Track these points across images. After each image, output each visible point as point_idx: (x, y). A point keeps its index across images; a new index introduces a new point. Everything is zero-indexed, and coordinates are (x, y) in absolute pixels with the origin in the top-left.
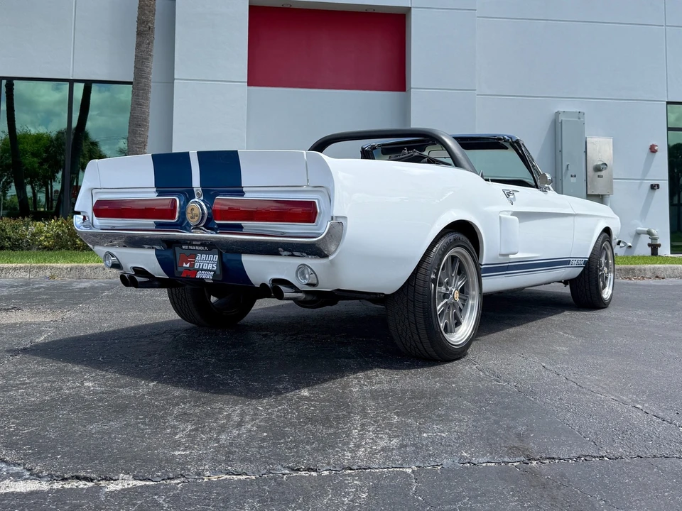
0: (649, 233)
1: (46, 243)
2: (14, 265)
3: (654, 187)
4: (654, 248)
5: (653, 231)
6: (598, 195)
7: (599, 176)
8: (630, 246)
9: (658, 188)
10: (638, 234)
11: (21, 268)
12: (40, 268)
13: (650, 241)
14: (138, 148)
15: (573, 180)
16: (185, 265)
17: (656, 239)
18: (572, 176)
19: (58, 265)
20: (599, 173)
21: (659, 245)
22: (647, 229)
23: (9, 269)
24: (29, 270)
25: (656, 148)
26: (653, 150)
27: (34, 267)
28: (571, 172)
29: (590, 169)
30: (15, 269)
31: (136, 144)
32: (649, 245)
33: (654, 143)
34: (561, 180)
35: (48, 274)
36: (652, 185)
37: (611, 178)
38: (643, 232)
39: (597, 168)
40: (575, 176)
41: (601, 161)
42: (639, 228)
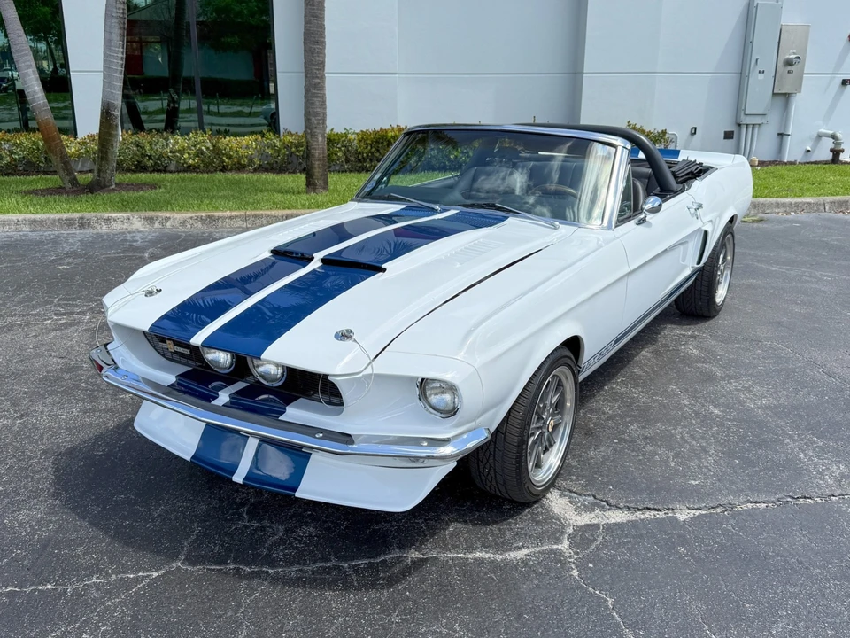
0: (833, 137)
1: (191, 162)
3: (846, 82)
4: (836, 153)
5: (838, 135)
6: (785, 94)
7: (789, 72)
8: (809, 151)
10: (820, 136)
11: (236, 217)
12: (255, 216)
13: (832, 146)
14: (318, 69)
15: (761, 76)
17: (840, 144)
18: (760, 72)
19: (273, 212)
20: (789, 68)
21: (842, 151)
22: (831, 132)
23: (224, 218)
27: (249, 216)
28: (759, 67)
29: (781, 63)
30: (231, 218)
31: (314, 65)
32: (832, 150)
34: (748, 77)
36: (844, 79)
37: (802, 73)
38: (826, 135)
39: (789, 63)
40: (763, 72)
41: (794, 53)
42: (823, 131)
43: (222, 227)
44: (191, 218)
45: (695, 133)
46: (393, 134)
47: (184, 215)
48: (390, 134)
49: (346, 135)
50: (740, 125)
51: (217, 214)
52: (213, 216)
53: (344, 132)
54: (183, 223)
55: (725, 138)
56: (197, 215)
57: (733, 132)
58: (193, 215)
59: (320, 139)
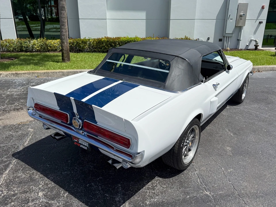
0: (256, 41)
1: (38, 48)
2: (23, 72)
3: (260, 23)
4: (256, 46)
5: (257, 40)
6: (240, 26)
7: (241, 19)
8: (248, 45)
9: (262, 23)
10: (251, 41)
11: (26, 73)
12: (33, 73)
13: (255, 44)
15: (231, 21)
16: (75, 140)
17: (257, 43)
19: (39, 71)
20: (241, 18)
21: (258, 46)
22: (255, 39)
23: (21, 74)
24: (29, 74)
25: (264, 7)
26: (263, 8)
27: (31, 73)
28: (231, 18)
29: (238, 16)
30: (24, 74)
32: (255, 45)
33: (264, 5)
34: (227, 21)
35: (36, 75)
36: (260, 22)
37: (245, 19)
38: (253, 40)
39: (241, 16)
40: (232, 19)
41: (243, 13)
42: (252, 39)
43: (21, 77)
44: (9, 74)
45: (209, 39)
46: (104, 40)
47: (7, 73)
48: (103, 40)
49: (89, 40)
50: (224, 37)
51: (19, 72)
52: (18, 73)
53: (89, 38)
54: (7, 76)
55: (219, 41)
56: (12, 72)
57: (222, 39)
58: (10, 73)
59: (66, 43)
